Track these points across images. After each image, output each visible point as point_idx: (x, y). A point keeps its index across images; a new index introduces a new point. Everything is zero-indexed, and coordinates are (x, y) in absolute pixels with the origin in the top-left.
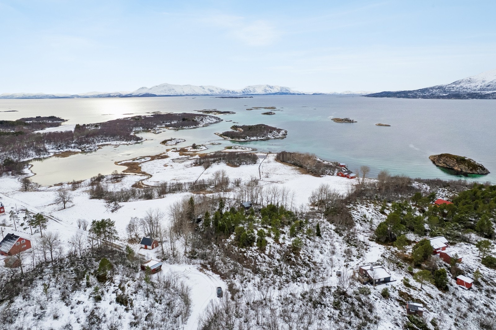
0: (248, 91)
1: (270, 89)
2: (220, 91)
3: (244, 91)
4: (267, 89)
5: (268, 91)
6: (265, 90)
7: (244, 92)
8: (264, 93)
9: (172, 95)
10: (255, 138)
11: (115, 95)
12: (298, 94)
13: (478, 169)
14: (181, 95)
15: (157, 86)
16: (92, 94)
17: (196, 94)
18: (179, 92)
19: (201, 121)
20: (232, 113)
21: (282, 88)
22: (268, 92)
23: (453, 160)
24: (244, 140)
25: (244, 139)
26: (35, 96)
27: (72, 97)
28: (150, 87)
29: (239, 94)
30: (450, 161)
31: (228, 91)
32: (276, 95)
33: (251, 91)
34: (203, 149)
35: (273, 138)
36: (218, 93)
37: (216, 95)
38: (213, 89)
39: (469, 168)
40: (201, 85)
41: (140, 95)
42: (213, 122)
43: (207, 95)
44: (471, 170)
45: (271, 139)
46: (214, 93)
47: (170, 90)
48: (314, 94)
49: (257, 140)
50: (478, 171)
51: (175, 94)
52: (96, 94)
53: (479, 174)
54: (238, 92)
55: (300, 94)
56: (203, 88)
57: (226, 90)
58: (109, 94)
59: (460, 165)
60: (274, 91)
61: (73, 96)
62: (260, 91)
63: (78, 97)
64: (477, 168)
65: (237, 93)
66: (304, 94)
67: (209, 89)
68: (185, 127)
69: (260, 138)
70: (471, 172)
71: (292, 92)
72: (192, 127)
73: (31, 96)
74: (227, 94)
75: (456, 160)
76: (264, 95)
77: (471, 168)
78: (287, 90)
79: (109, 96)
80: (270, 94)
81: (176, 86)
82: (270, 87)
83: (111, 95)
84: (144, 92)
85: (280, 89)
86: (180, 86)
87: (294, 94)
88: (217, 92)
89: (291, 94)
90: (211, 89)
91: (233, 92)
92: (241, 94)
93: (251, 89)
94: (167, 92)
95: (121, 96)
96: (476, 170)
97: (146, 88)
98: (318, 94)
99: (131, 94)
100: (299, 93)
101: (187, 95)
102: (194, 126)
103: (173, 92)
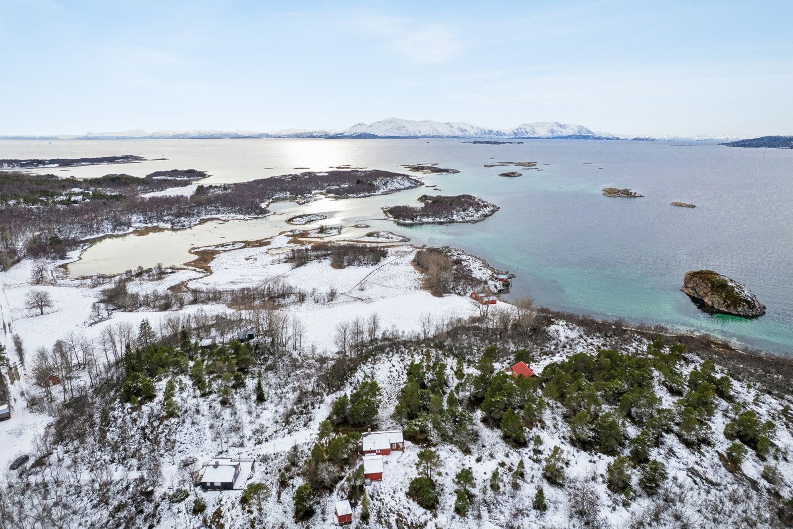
0: (523, 131)
1: (560, 129)
2: (477, 131)
3: (516, 131)
4: (556, 128)
5: (556, 132)
6: (552, 131)
7: (515, 134)
8: (549, 135)
9: (401, 136)
10: (430, 220)
11: (319, 135)
12: (607, 139)
13: (740, 306)
14: (415, 137)
15: (380, 122)
16: (288, 133)
17: (439, 134)
18: (413, 131)
19: (384, 185)
20: (453, 172)
21: (581, 128)
22: (556, 135)
23: (707, 285)
24: (411, 222)
25: (412, 219)
26: (213, 135)
27: (260, 137)
28: (370, 124)
29: (507, 137)
30: (701, 286)
31: (490, 132)
32: (569, 140)
33: (528, 131)
34: (331, 235)
35: (461, 220)
36: (474, 134)
37: (470, 137)
38: (466, 128)
39: (724, 303)
40: (447, 122)
41: (355, 135)
42: (402, 187)
43: (456, 137)
44: (728, 306)
45: (457, 222)
46: (467, 134)
47: (399, 129)
48: (635, 139)
49: (433, 223)
50: (740, 309)
51: (407, 135)
52: (293, 132)
53: (739, 315)
54: (507, 132)
55: (610, 139)
56: (451, 126)
57: (487, 130)
58: (311, 133)
59: (713, 296)
60: (565, 133)
61: (261, 135)
62: (542, 132)
63: (268, 136)
64: (739, 303)
65: (504, 134)
66: (618, 139)
67: (459, 128)
68: (351, 195)
69: (439, 220)
70: (726, 310)
71: (598, 135)
72: (362, 195)
73: (209, 134)
74: (487, 138)
75: (712, 285)
76: (548, 138)
77: (729, 302)
78: (590, 132)
79: (311, 136)
80: (559, 137)
81: (408, 122)
82: (560, 126)
83: (314, 134)
84: (360, 130)
85: (576, 129)
86: (415, 122)
87: (599, 138)
88: (472, 132)
89: (595, 138)
90: (463, 127)
91: (498, 133)
92: (512, 137)
93: (528, 129)
94: (394, 131)
95: (327, 137)
96: (735, 308)
97: (364, 124)
98: (643, 140)
99: (342, 134)
100: (610, 137)
101: (424, 137)
102: (367, 194)
103: (403, 132)
